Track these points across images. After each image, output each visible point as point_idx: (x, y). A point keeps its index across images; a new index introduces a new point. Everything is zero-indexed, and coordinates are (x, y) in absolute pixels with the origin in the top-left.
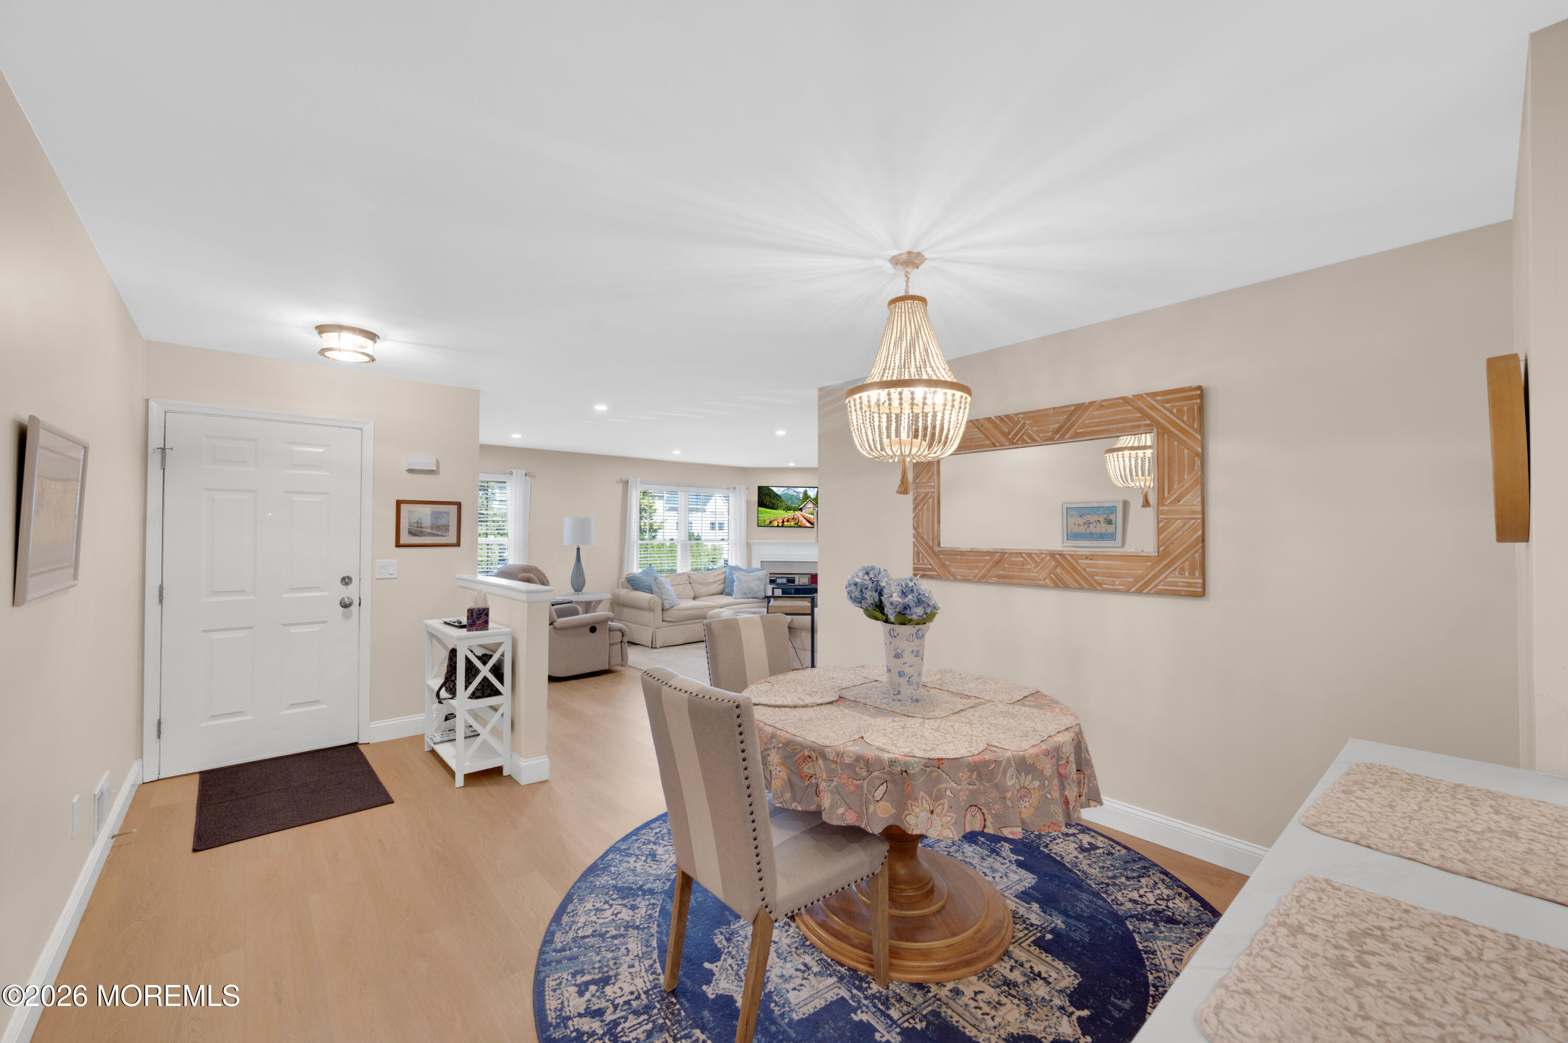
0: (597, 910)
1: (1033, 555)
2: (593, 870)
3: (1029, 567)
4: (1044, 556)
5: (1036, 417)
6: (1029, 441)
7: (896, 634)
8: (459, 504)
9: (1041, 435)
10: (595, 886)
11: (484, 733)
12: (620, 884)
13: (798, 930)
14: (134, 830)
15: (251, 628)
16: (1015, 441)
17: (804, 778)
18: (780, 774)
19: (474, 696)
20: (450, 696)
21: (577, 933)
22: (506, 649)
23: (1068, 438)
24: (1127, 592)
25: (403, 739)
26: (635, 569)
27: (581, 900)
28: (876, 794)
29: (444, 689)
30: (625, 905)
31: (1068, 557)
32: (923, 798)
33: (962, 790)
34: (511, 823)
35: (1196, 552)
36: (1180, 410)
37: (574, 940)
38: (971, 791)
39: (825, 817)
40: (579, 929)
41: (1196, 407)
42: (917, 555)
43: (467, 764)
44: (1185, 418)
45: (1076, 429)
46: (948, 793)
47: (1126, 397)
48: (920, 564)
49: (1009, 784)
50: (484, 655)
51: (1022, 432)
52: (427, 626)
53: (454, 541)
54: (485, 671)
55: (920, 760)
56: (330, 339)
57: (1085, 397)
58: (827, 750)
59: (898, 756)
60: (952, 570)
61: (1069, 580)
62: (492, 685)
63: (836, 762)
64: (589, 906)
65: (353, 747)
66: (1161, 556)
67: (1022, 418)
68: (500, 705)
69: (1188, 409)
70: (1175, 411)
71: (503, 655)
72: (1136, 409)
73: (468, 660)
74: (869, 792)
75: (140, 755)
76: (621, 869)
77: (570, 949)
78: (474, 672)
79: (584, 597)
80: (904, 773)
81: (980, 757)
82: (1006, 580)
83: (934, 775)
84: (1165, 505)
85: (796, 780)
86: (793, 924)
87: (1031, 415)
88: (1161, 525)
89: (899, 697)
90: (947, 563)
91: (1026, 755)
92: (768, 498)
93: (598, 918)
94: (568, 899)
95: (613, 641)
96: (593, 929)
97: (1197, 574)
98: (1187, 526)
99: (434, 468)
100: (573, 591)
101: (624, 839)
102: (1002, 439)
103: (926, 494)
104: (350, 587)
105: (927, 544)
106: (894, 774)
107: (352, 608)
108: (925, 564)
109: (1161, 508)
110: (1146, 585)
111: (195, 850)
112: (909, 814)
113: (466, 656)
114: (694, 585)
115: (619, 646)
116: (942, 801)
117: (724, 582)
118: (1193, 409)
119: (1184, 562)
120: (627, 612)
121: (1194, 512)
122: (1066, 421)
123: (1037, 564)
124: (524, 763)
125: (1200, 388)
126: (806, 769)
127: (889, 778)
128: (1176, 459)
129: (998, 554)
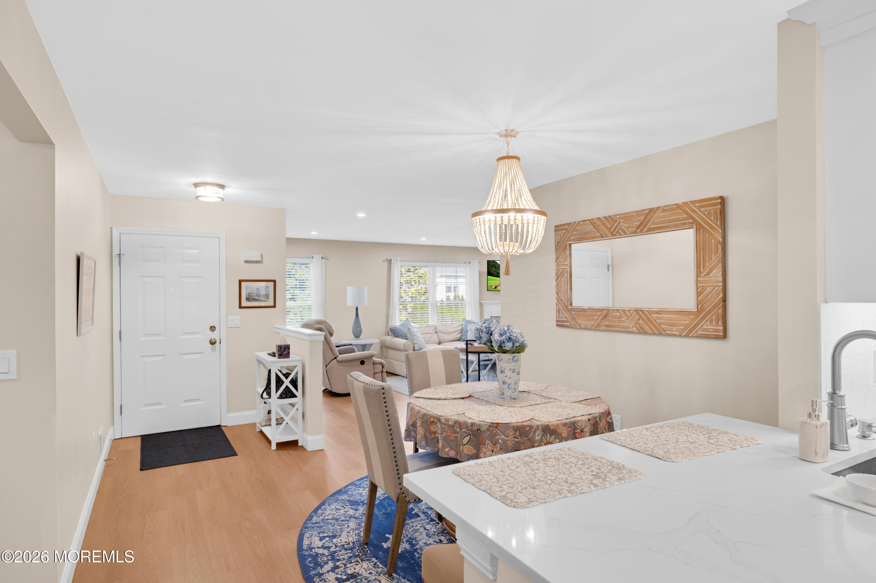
0: (337, 509)
1: (626, 311)
2: (339, 492)
3: (623, 319)
4: (632, 311)
5: (627, 217)
6: (622, 233)
7: (501, 359)
8: (274, 281)
9: (629, 229)
10: (338, 499)
11: (287, 419)
12: (352, 499)
13: (442, 526)
14: (114, 458)
15: (164, 355)
16: (614, 234)
17: (431, 433)
18: (420, 431)
19: (281, 397)
20: (268, 397)
21: (324, 517)
22: (299, 369)
23: (645, 232)
24: (680, 336)
25: (245, 424)
26: (397, 322)
27: (329, 505)
28: (463, 441)
29: (265, 393)
30: (352, 509)
31: (646, 312)
32: (488, 444)
33: (509, 440)
34: (299, 468)
35: (719, 308)
36: (709, 213)
37: (322, 520)
38: (515, 442)
39: (440, 454)
40: (326, 516)
41: (718, 211)
42: (558, 311)
43: (277, 437)
44: (712, 218)
45: (650, 226)
46: (500, 441)
47: (678, 204)
48: (560, 318)
49: (537, 438)
50: (287, 373)
51: (618, 228)
52: (257, 356)
53: (272, 304)
54: (287, 382)
55: (487, 423)
56: (200, 191)
57: (654, 205)
58: (441, 418)
59: (476, 421)
60: (579, 321)
61: (647, 328)
62: (292, 391)
63: (445, 424)
64: (333, 507)
65: (218, 427)
66: (699, 311)
67: (618, 218)
68: (296, 403)
69: (714, 212)
70: (706, 213)
71: (297, 373)
72: (684, 212)
73: (277, 375)
74: (460, 439)
75: (113, 424)
76: (354, 493)
77: (319, 523)
78: (281, 383)
79: (362, 341)
80: (479, 431)
81: (521, 424)
82: (610, 329)
83: (494, 431)
84: (701, 277)
85: (428, 435)
86: (441, 524)
87: (623, 216)
88: (699, 291)
89: (503, 396)
90: (576, 317)
91: (550, 424)
92: (494, 269)
93: (337, 513)
94: (323, 503)
95: (376, 371)
96: (333, 516)
97: (720, 323)
98: (714, 291)
99: (260, 259)
100: (354, 337)
101: (359, 480)
102: (606, 231)
103: (563, 269)
104: (215, 332)
105: (564, 303)
106: (474, 431)
107: (216, 345)
108: (563, 318)
109: (699, 279)
110: (691, 331)
111: (141, 470)
112: (481, 452)
113: (276, 373)
114: (439, 334)
115: (380, 374)
116: (497, 445)
117: (461, 332)
118: (717, 212)
119: (712, 315)
120: (391, 353)
121: (718, 282)
122: (644, 221)
123: (628, 317)
124: (309, 438)
125: (722, 198)
126: (432, 429)
127: (471, 433)
128: (707, 246)
129: (605, 311)
